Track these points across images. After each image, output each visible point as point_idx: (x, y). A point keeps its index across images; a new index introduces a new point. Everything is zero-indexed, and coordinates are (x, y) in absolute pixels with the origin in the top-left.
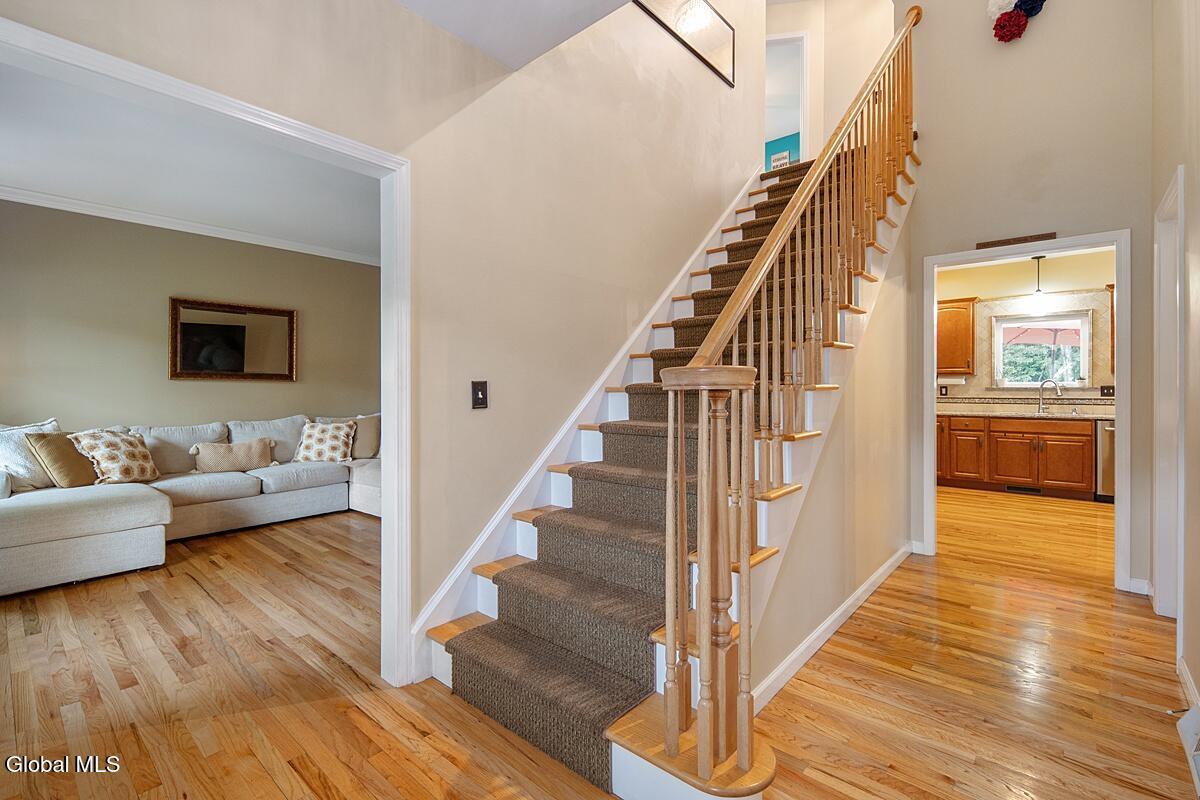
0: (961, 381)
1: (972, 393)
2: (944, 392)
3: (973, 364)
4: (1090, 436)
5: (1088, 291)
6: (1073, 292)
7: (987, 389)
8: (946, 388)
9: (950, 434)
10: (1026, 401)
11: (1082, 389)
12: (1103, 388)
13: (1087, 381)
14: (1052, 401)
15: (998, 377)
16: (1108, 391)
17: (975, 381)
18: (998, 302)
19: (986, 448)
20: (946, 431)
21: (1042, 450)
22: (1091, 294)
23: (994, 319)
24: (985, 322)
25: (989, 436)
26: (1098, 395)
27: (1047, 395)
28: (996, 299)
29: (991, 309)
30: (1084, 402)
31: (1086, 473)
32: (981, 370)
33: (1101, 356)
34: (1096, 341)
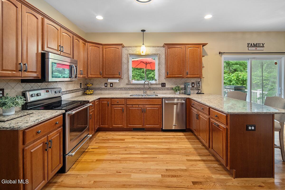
0: (117, 81)
1: (121, 86)
2: (111, 86)
3: (121, 73)
4: (160, 105)
5: (158, 47)
6: (153, 47)
7: (127, 84)
8: (112, 83)
9: (111, 106)
10: (139, 89)
11: (156, 84)
12: (162, 84)
13: (157, 81)
14: (147, 89)
15: (130, 79)
16: (163, 85)
17: (122, 81)
18: (130, 48)
19: (125, 113)
20: (110, 105)
21: (145, 112)
22: (158, 48)
23: (129, 55)
24: (126, 56)
25: (126, 106)
26: (160, 86)
27: (146, 86)
28: (130, 47)
29: (128, 51)
30: (157, 89)
31: (159, 121)
32: (125, 76)
33: (161, 72)
34: (160, 66)
